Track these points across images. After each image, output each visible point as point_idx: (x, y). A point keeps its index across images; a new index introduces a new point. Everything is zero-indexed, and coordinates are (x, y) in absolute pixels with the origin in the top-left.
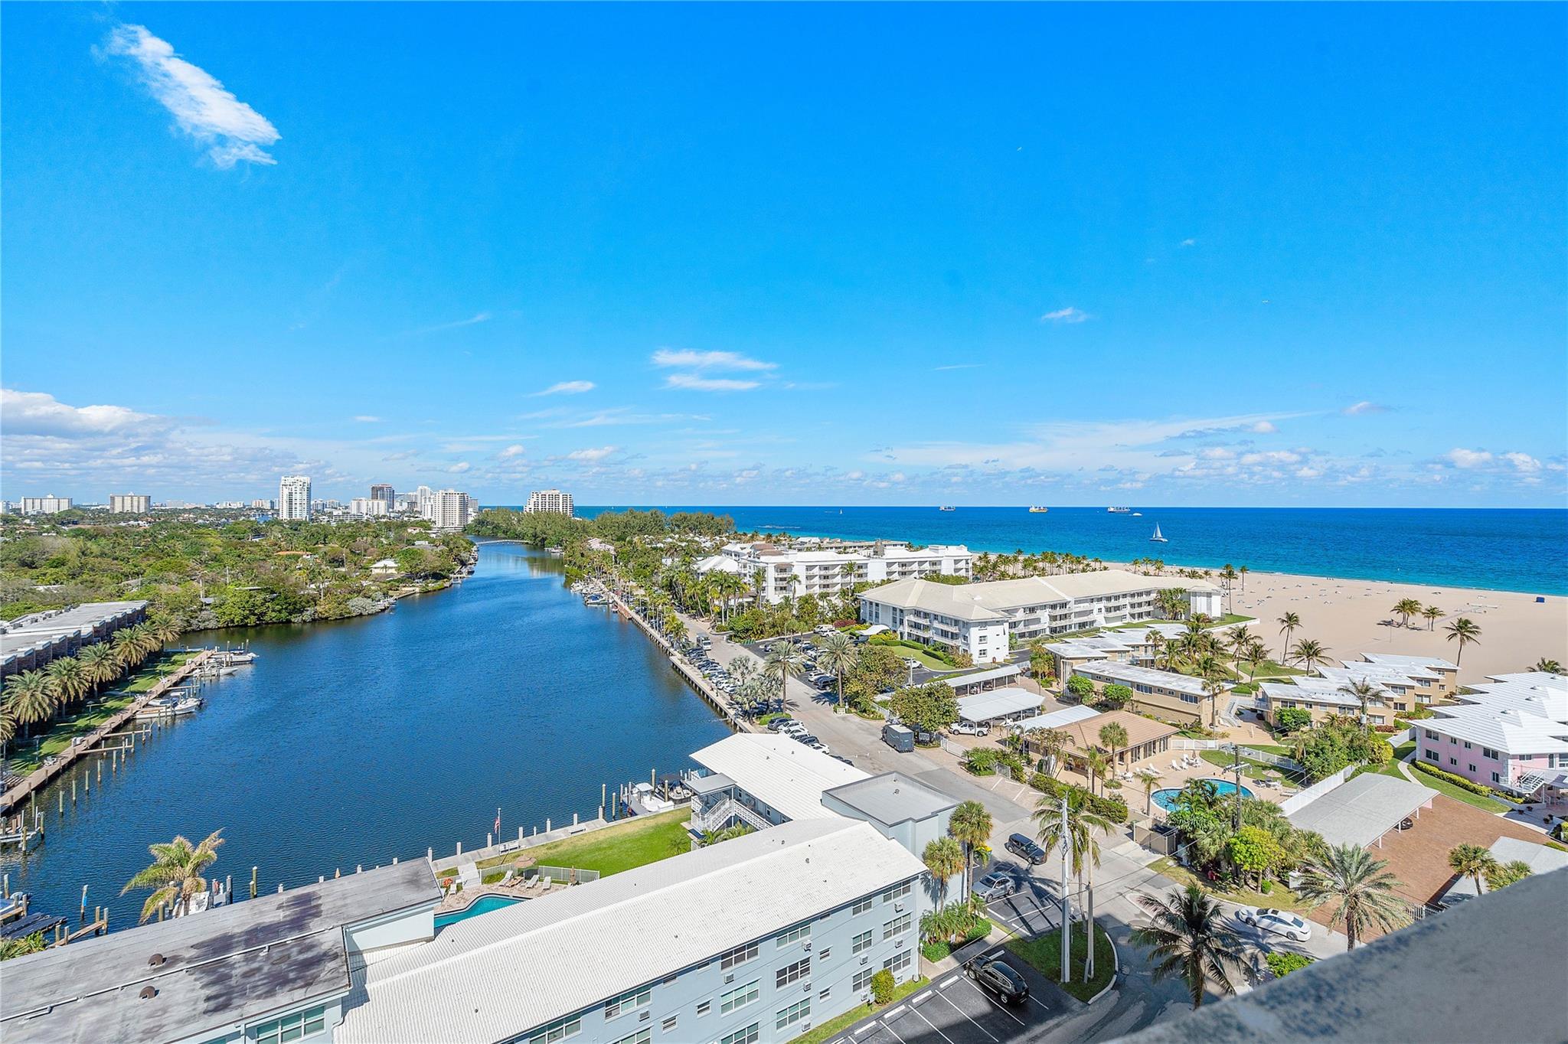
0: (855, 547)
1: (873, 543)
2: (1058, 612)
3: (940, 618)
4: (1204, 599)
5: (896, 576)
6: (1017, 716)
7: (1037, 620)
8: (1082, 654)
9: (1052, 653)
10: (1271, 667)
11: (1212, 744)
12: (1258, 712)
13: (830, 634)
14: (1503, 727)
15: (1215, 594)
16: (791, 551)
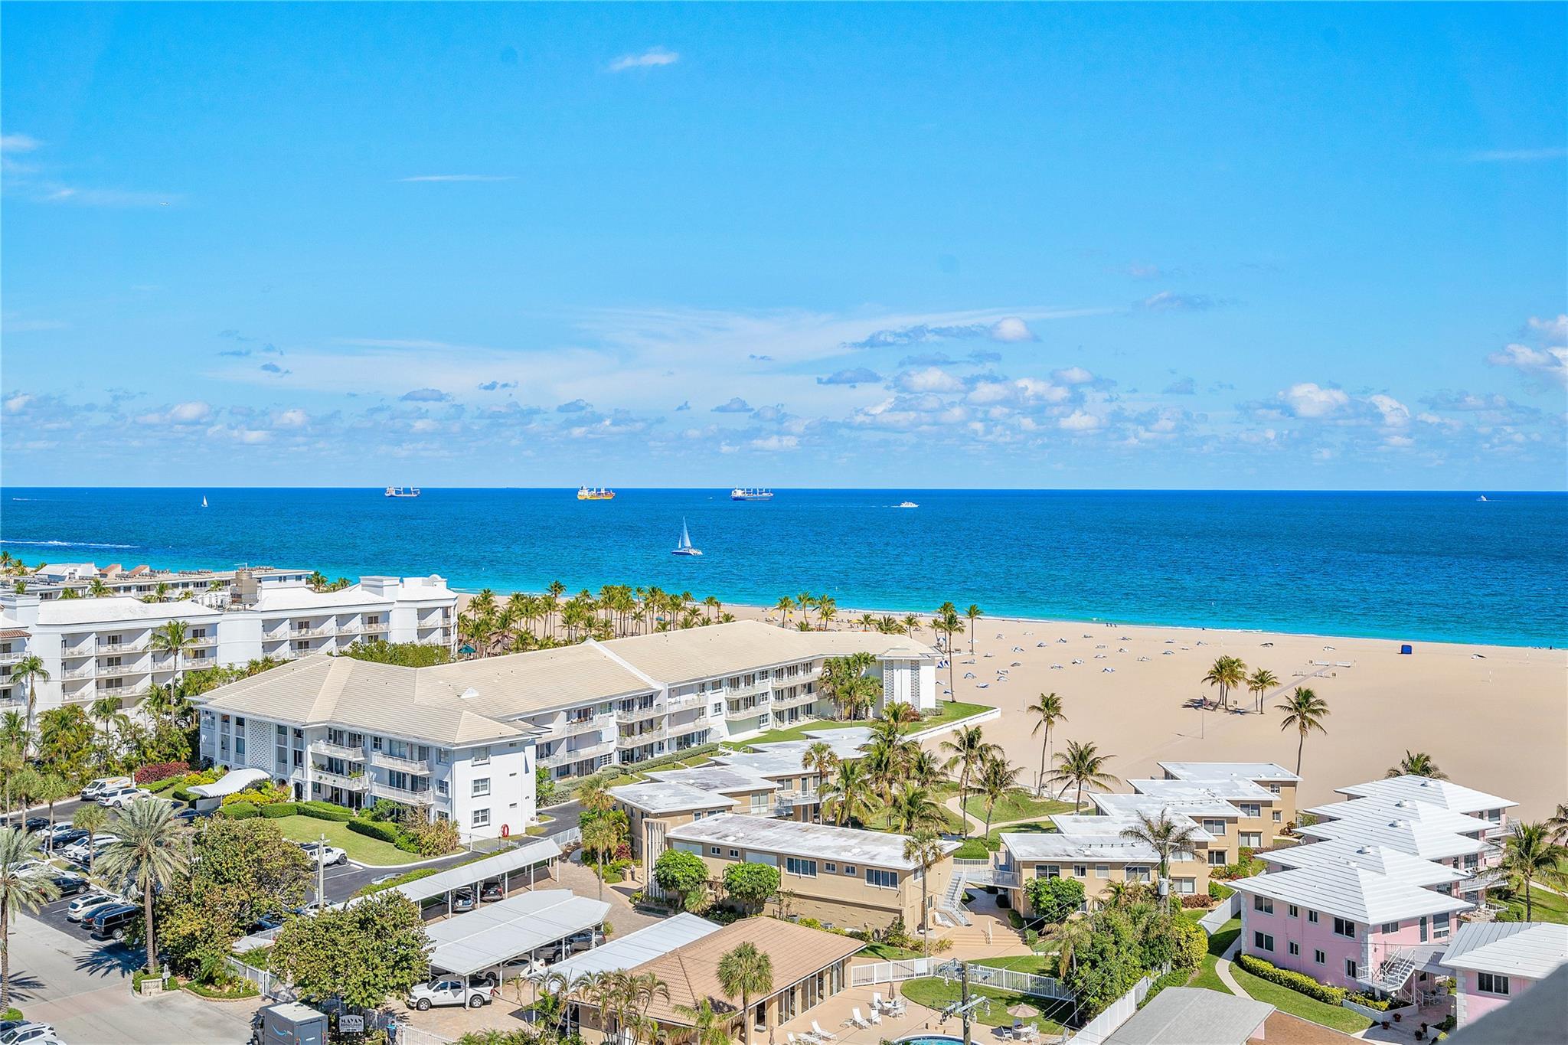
0: (186, 585)
2: (637, 716)
3: (385, 745)
4: (907, 673)
5: (285, 651)
6: (553, 952)
7: (596, 737)
8: (683, 802)
9: (624, 805)
10: (1020, 802)
11: (921, 966)
12: (1001, 892)
13: (124, 799)
14: (1360, 877)
15: (927, 664)
16: (21, 601)
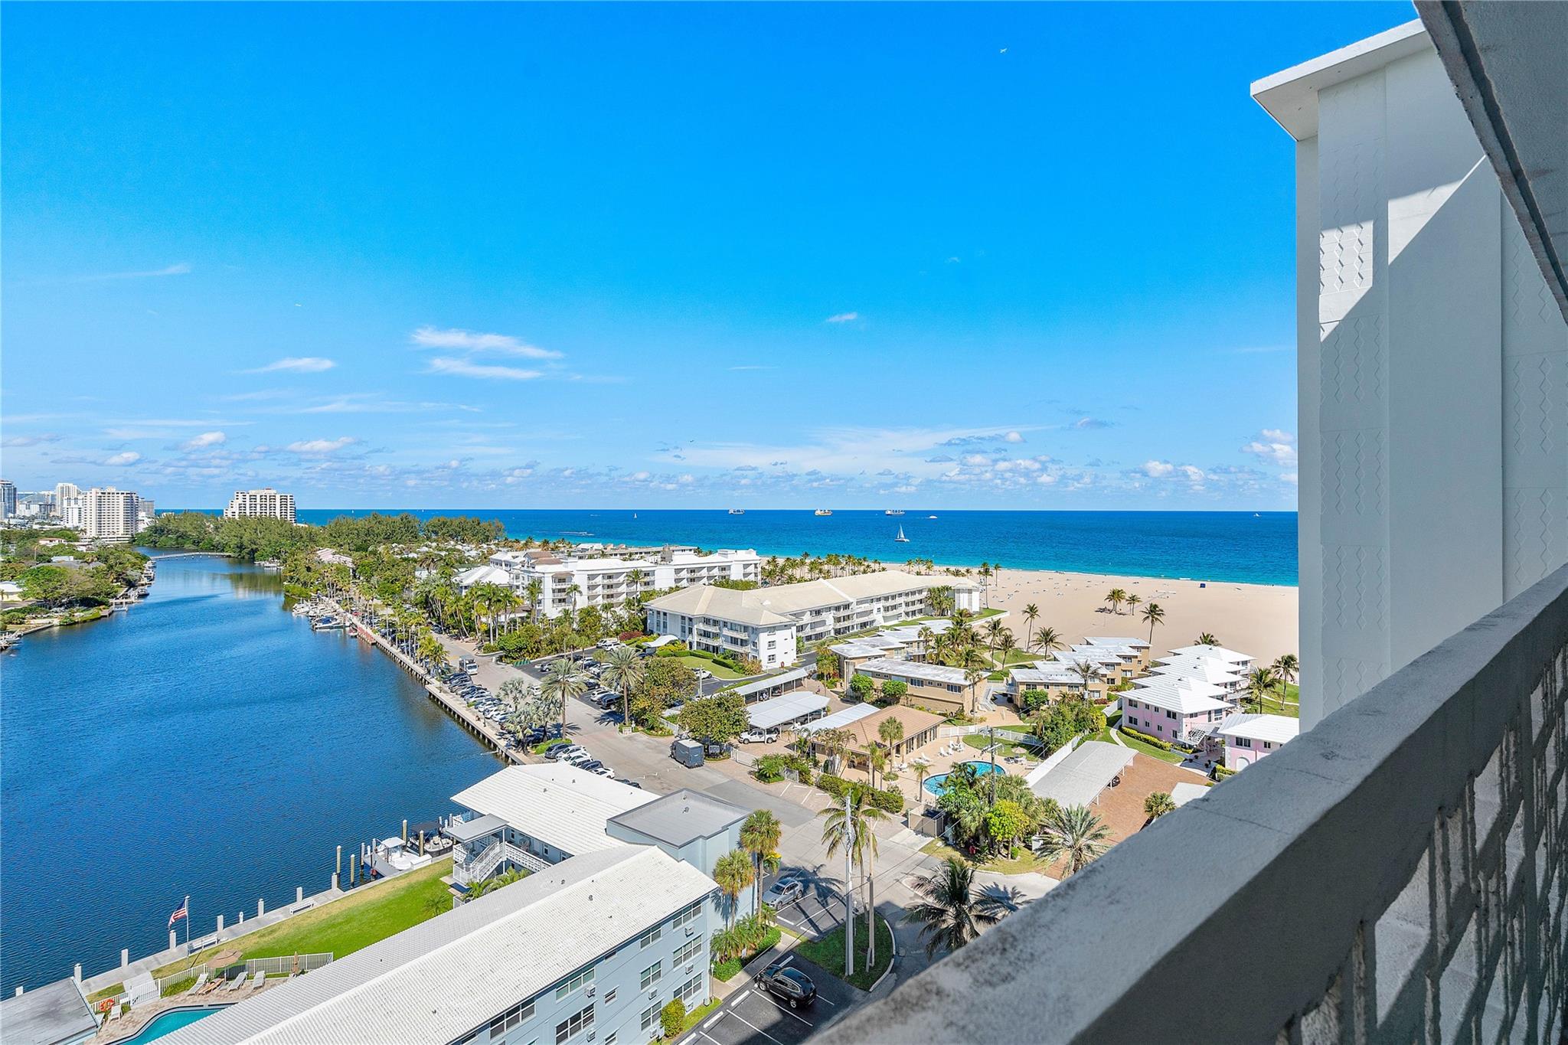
0: (640, 553)
1: (660, 549)
2: (842, 613)
3: (729, 625)
4: (966, 595)
5: (684, 583)
6: (804, 719)
7: (823, 623)
8: (863, 653)
9: (836, 654)
10: (1019, 654)
11: (972, 729)
12: (1009, 696)
13: (614, 648)
14: (1179, 692)
15: (975, 591)
16: (570, 560)
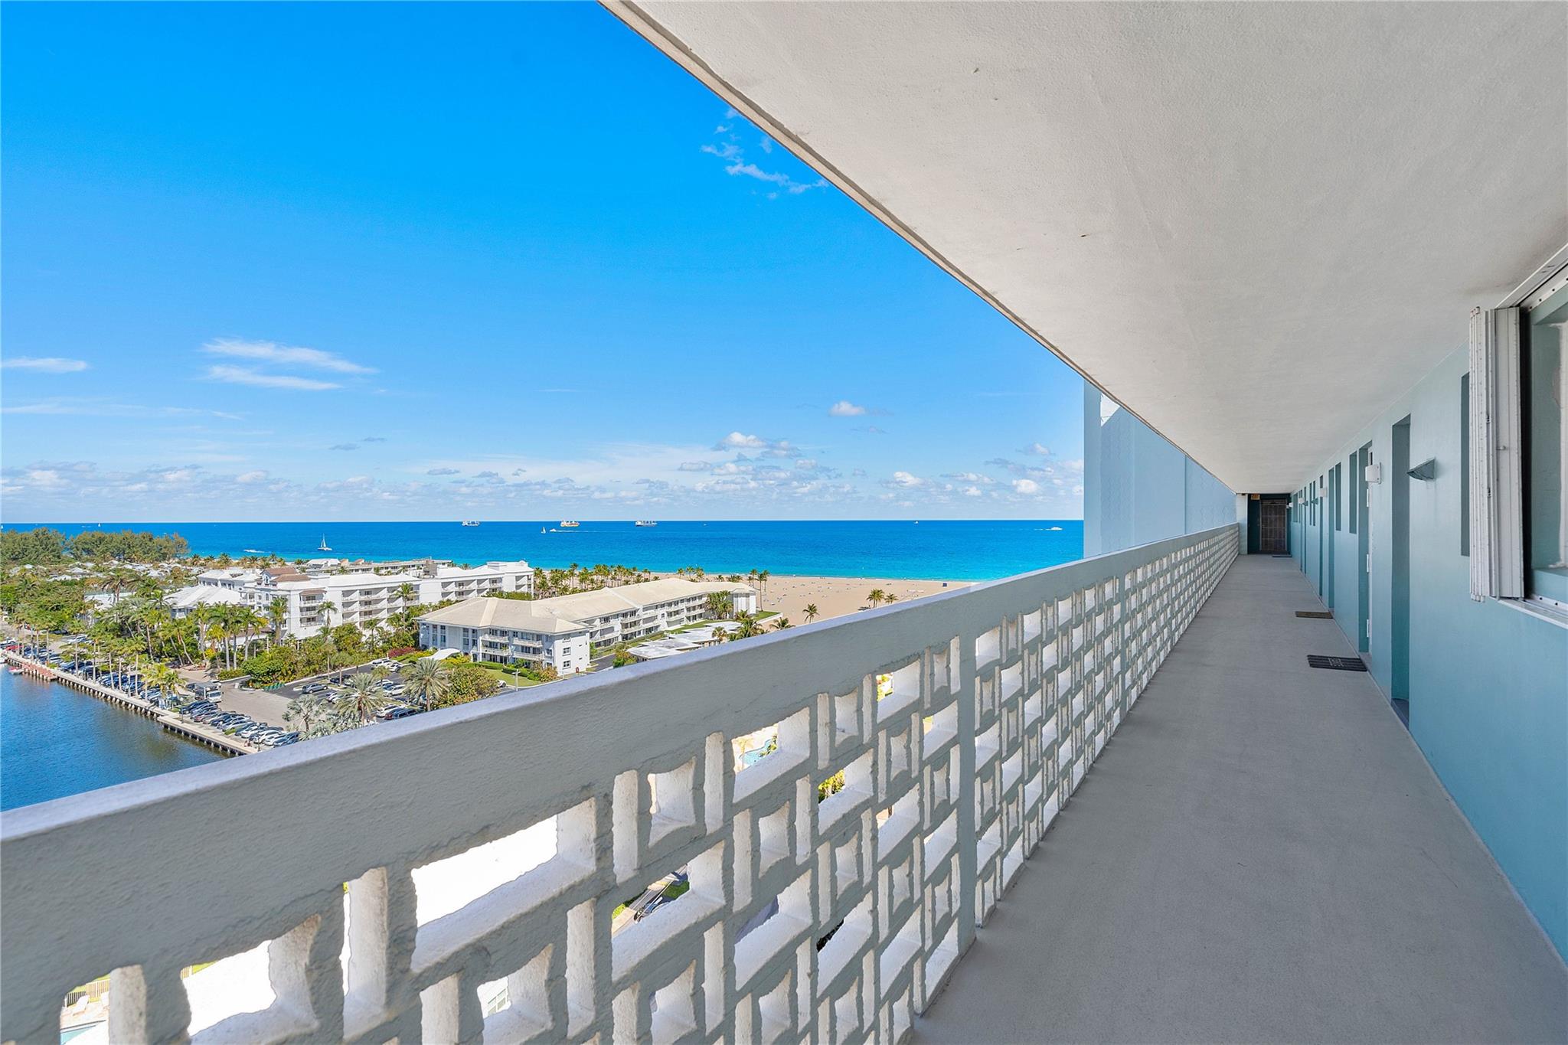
1: (423, 562)
2: (629, 619)
3: (519, 635)
4: (744, 599)
5: (455, 596)
7: (611, 629)
15: (752, 594)
16: (319, 575)
